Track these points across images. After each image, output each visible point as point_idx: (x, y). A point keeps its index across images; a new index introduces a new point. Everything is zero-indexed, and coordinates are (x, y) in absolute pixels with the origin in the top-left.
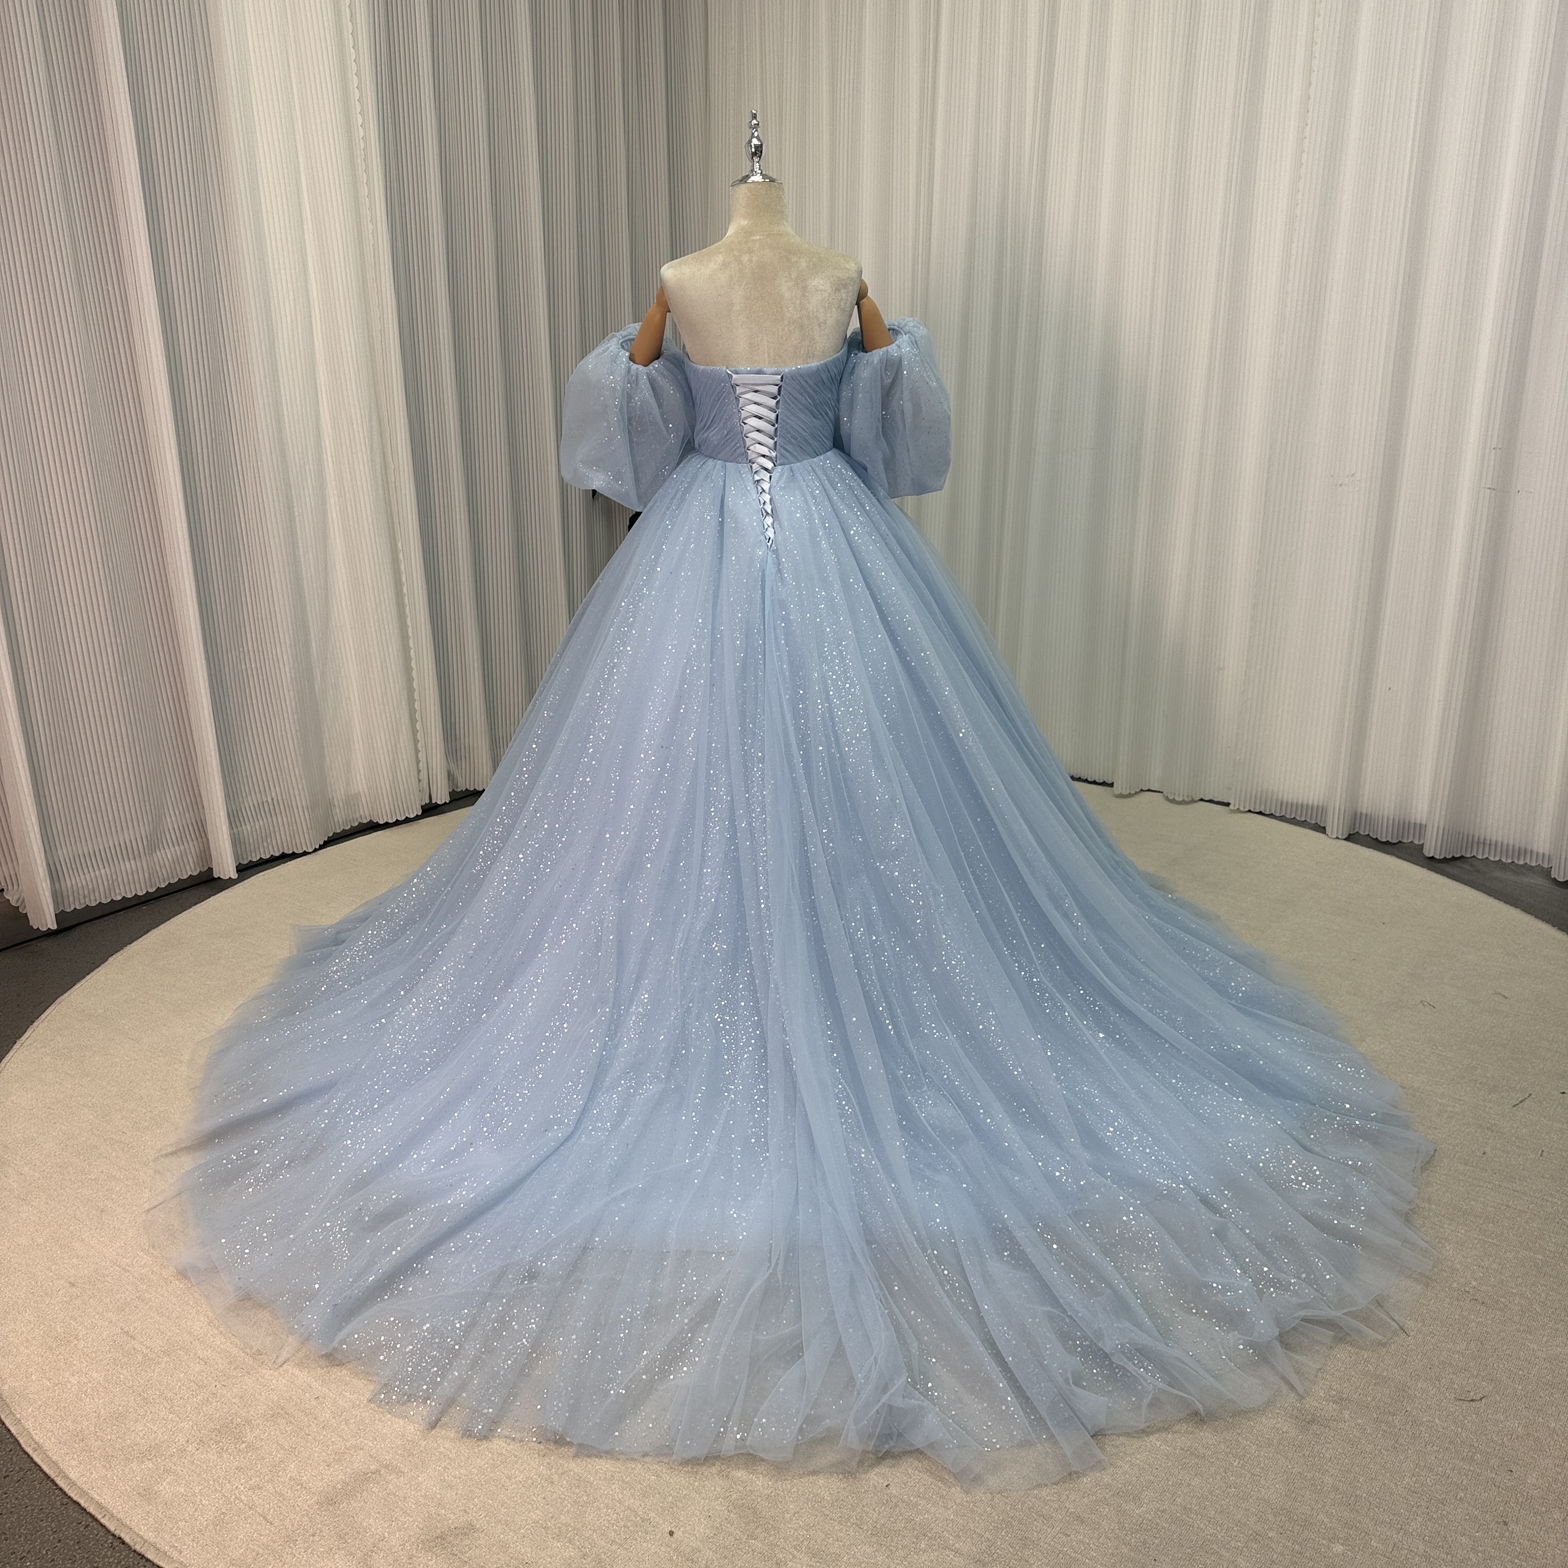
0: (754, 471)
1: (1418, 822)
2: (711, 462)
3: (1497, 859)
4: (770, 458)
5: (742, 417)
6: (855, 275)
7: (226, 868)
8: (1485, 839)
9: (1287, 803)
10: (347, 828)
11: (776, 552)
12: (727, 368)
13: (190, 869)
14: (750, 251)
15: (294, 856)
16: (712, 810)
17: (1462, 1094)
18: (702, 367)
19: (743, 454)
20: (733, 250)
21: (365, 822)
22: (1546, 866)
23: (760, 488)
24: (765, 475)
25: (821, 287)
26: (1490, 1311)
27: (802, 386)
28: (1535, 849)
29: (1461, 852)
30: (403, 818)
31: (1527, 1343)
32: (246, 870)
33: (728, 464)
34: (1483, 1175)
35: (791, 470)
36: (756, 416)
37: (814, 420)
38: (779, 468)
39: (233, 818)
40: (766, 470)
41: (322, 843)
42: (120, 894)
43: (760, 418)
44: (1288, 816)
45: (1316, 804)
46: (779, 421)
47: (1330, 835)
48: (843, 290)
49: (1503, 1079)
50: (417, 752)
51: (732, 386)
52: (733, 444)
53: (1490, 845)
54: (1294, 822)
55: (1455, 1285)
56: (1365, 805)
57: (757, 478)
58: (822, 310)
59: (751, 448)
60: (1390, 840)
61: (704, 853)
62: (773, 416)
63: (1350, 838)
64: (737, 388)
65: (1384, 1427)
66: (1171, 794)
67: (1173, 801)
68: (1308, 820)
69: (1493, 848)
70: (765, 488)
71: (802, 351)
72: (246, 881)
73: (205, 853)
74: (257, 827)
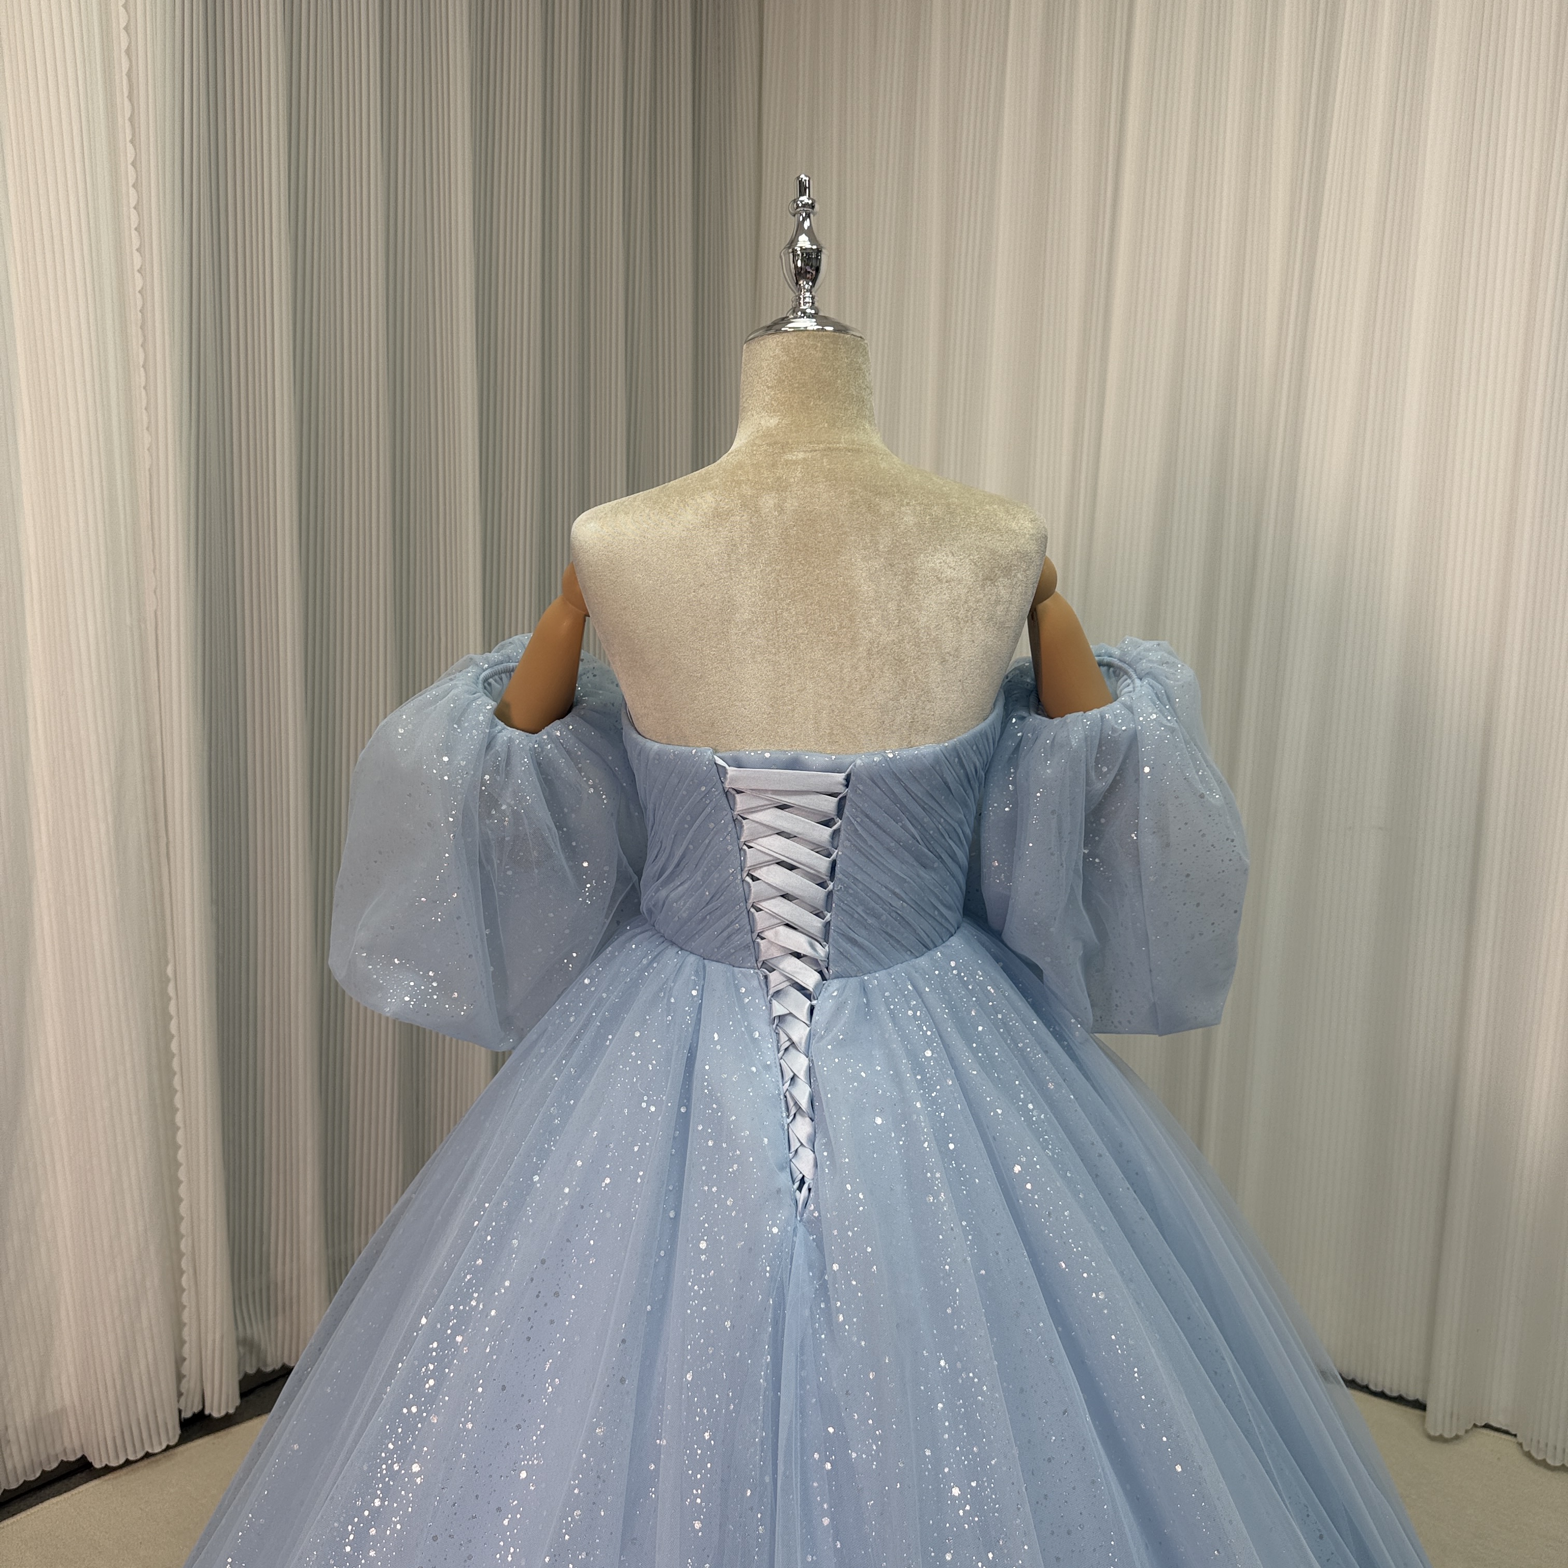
0: (771, 992)
2: (672, 957)
4: (813, 962)
5: (749, 863)
6: (1032, 547)
12: (715, 751)
14: (781, 487)
18: (656, 746)
19: (747, 947)
20: (739, 483)
21: (72, 1459)
23: (783, 1038)
24: (798, 1005)
25: (949, 573)
27: (896, 800)
30: (140, 1454)
33: (712, 967)
35: (864, 990)
36: (781, 863)
37: (922, 872)
38: (834, 986)
40: (802, 989)
43: (791, 868)
46: (838, 875)
48: (1002, 581)
51: (726, 793)
52: (725, 921)
57: (778, 1009)
58: (949, 625)
59: (768, 934)
62: (823, 864)
64: (738, 797)
70: (795, 1039)
71: (899, 719)
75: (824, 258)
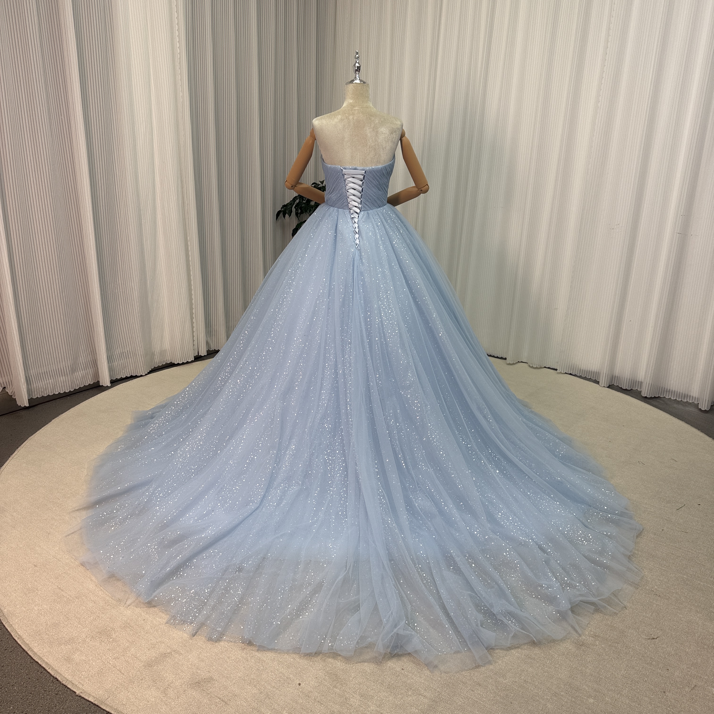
0: (351, 213)
1: (640, 381)
2: (332, 208)
3: (675, 399)
4: (359, 208)
5: (347, 189)
6: (400, 127)
7: (106, 381)
8: (670, 390)
9: (583, 370)
10: (160, 365)
11: (359, 250)
12: (341, 166)
13: (89, 381)
14: (353, 114)
15: (136, 377)
16: (327, 364)
17: (655, 503)
18: (330, 166)
19: (346, 205)
20: (345, 113)
21: (168, 363)
22: (696, 403)
23: (353, 221)
24: (356, 215)
25: (384, 132)
26: (662, 599)
27: (374, 176)
28: (692, 395)
29: (658, 395)
30: (186, 362)
31: (678, 614)
32: (115, 382)
33: (340, 210)
34: (662, 539)
35: (368, 213)
36: (353, 189)
37: (379, 191)
38: (362, 213)
39: (110, 359)
40: (357, 213)
41: (149, 372)
42: (58, 391)
43: (355, 190)
44: (583, 376)
45: (595, 371)
46: (363, 191)
47: (601, 385)
48: (394, 134)
49: (673, 498)
50: (193, 332)
51: (343, 175)
52: (342, 201)
53: (672, 392)
54: (585, 378)
55: (647, 588)
56: (617, 372)
57: (352, 216)
58: (384, 142)
59: (350, 203)
60: (627, 389)
61: (322, 384)
62: (360, 189)
63: (610, 387)
64: (345, 175)
65: (614, 649)
66: (531, 364)
67: (532, 367)
68: (592, 378)
69: (673, 393)
70: (356, 221)
71: (375, 160)
72: (114, 388)
73: (96, 374)
74: (120, 364)
75: (361, 67)
